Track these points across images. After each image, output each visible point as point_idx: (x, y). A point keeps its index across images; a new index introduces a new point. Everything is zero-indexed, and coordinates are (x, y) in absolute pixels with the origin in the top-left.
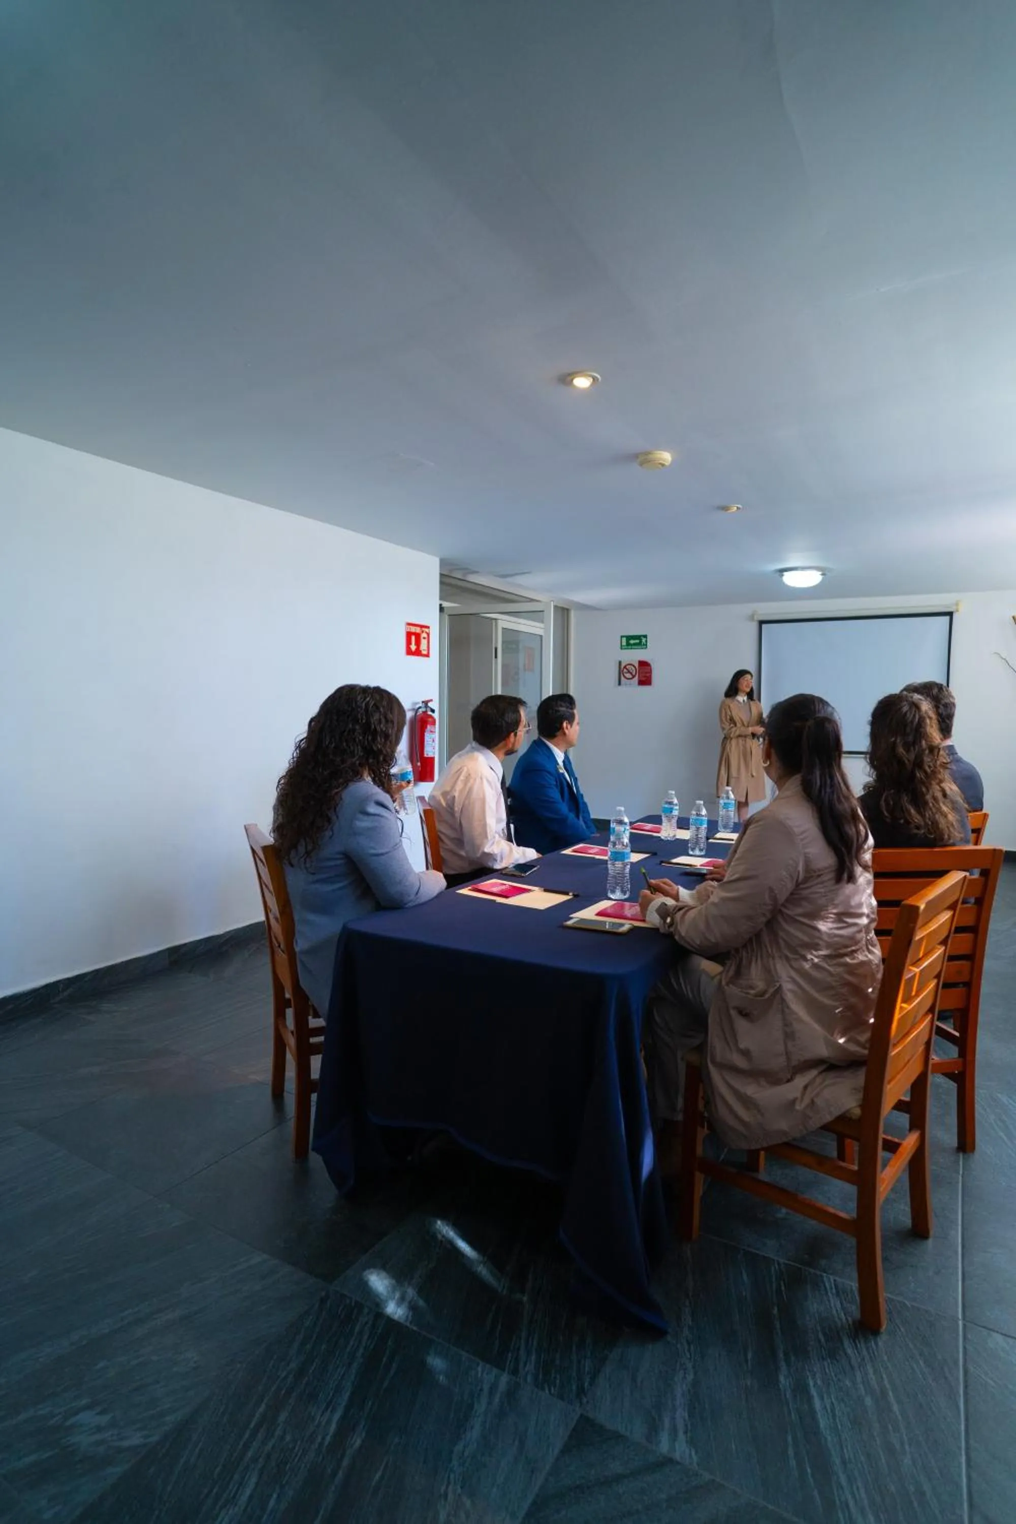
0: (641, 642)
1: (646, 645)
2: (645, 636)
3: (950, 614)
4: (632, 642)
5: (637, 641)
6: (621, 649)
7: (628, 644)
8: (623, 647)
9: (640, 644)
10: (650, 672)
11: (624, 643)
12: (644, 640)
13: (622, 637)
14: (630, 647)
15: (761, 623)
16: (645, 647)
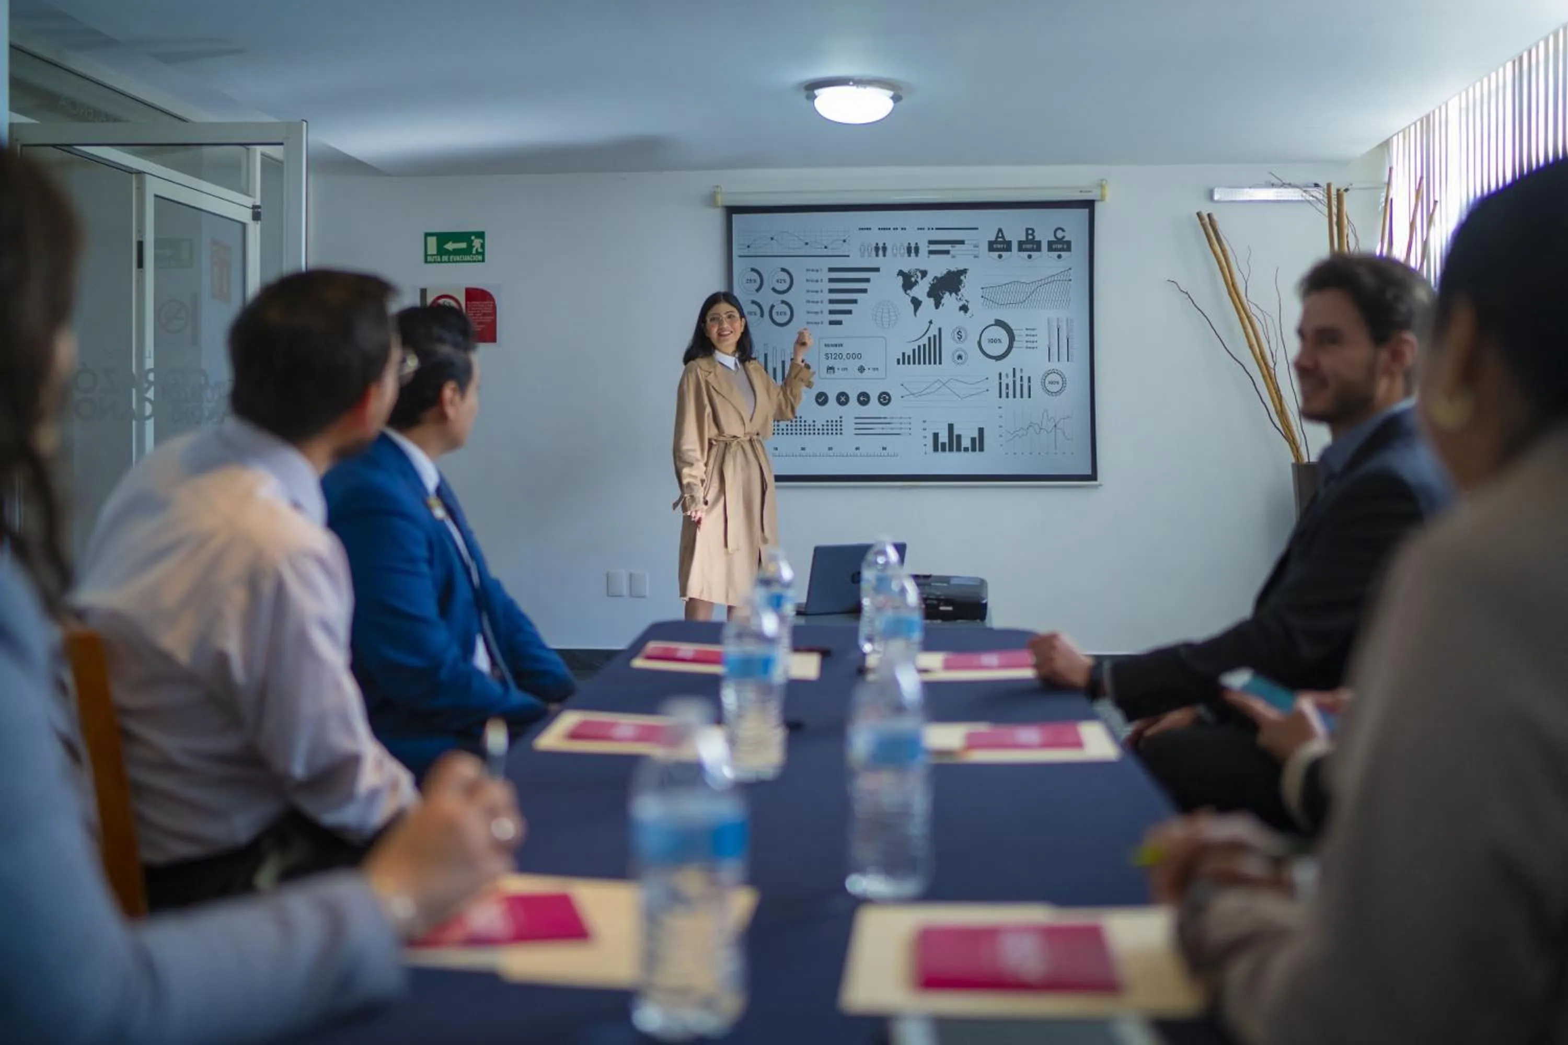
0: (470, 246)
1: (483, 254)
2: (481, 235)
3: (1089, 205)
4: (450, 246)
5: (463, 245)
6: (426, 261)
7: (441, 251)
8: (429, 259)
9: (468, 251)
10: (494, 313)
11: (433, 249)
12: (477, 243)
13: (427, 235)
14: (445, 258)
15: (732, 211)
16: (480, 258)
